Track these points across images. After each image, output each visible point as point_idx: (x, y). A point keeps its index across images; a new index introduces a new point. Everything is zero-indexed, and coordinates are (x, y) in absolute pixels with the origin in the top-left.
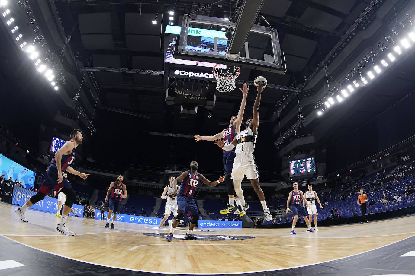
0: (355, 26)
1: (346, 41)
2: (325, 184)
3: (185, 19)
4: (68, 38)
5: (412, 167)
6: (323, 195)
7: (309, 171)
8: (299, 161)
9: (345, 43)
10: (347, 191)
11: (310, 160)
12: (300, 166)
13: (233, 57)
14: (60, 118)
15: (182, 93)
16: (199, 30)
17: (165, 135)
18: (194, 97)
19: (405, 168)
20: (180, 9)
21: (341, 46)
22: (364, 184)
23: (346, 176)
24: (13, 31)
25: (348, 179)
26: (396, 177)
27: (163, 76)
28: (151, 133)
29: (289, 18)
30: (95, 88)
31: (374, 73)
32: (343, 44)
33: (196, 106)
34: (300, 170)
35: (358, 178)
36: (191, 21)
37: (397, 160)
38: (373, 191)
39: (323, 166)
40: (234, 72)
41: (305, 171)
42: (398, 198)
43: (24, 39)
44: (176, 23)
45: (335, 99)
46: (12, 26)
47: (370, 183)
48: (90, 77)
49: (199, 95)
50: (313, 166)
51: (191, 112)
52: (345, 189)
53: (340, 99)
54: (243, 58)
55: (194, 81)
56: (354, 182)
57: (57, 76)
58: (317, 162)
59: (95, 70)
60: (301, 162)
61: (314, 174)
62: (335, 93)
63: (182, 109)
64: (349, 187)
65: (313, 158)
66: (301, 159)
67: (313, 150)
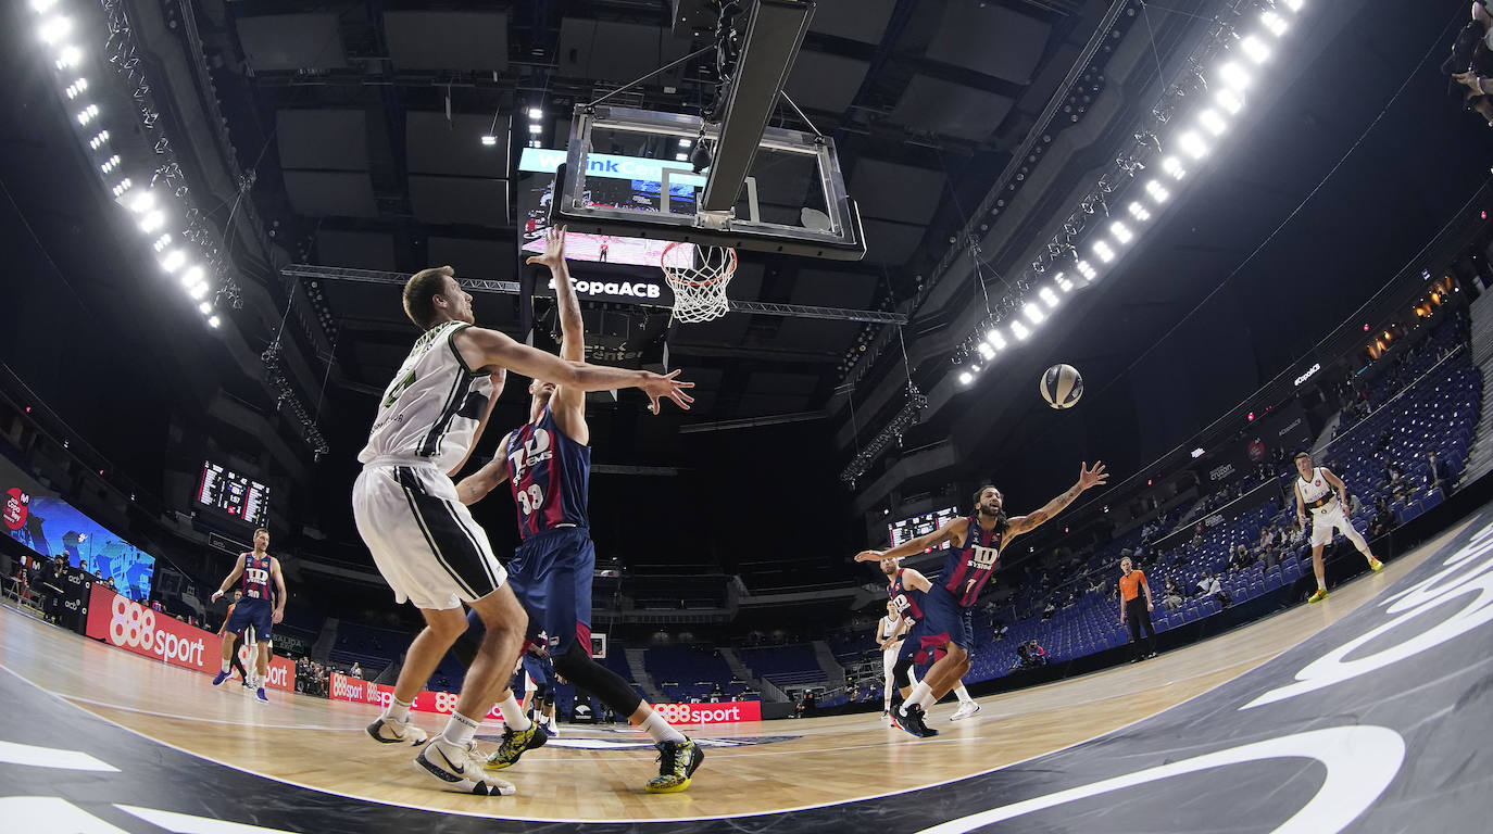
0: (1047, 117)
1: (1026, 162)
3: (578, 117)
4: (247, 177)
5: (1244, 493)
6: (990, 608)
8: (916, 521)
9: (1025, 169)
10: (1060, 589)
13: (717, 219)
14: (224, 409)
16: (614, 159)
18: (607, 354)
19: (1224, 501)
20: (558, 101)
21: (1014, 180)
22: (1109, 561)
23: (1056, 548)
24: (95, 144)
25: (1060, 556)
26: (1199, 529)
27: (515, 297)
29: (863, 113)
30: (324, 329)
31: (1113, 243)
32: (1020, 171)
35: (1090, 548)
36: (595, 125)
37: (1198, 482)
40: (722, 266)
42: (1211, 584)
43: (124, 171)
44: (549, 142)
45: (1008, 334)
46: (93, 130)
48: (311, 294)
49: (622, 348)
52: (1052, 584)
53: (1021, 333)
54: (744, 222)
55: (605, 306)
56: (1078, 560)
57: (217, 284)
59: (323, 276)
60: (923, 521)
62: (1008, 314)
64: (1066, 576)
65: (955, 508)
66: (921, 514)
67: (954, 483)
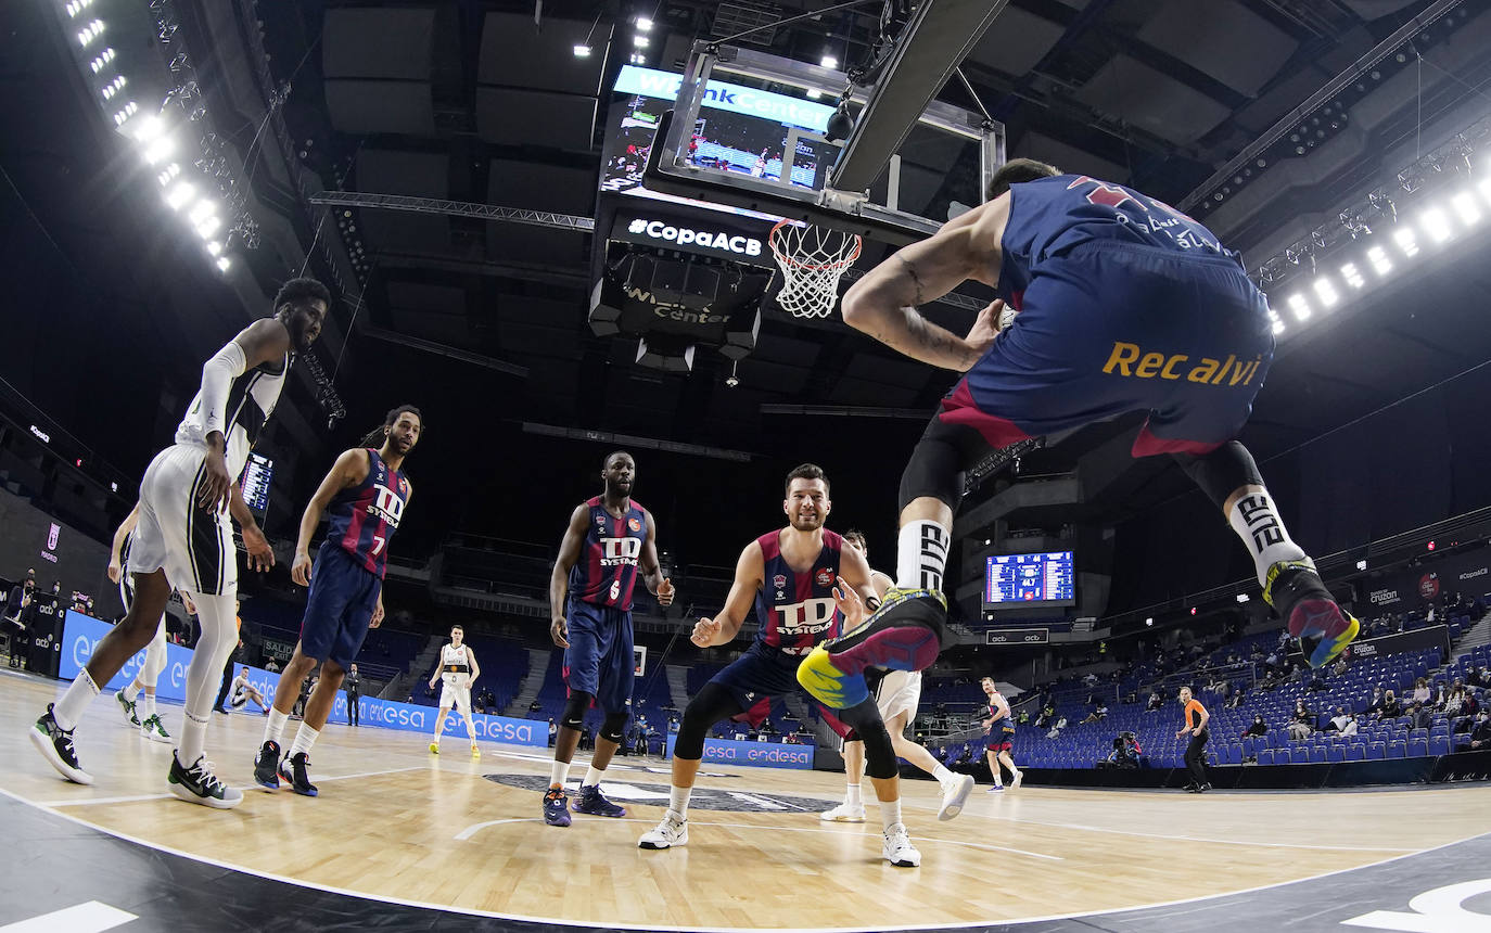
0: (1268, 139)
1: (1230, 182)
2: (1103, 645)
3: (696, 56)
4: (280, 90)
5: (1405, 629)
6: (1092, 681)
7: (1051, 594)
8: (1021, 559)
9: (1227, 190)
10: (1172, 679)
11: (1058, 561)
12: (1020, 578)
13: (844, 201)
15: (649, 298)
16: (731, 88)
17: (576, 434)
18: (687, 315)
19: (1380, 630)
20: (674, 12)
21: (1210, 198)
22: (1235, 661)
23: (1176, 629)
24: (97, 66)
25: (1181, 638)
26: (1345, 653)
27: (587, 236)
28: (528, 427)
29: (1044, 83)
30: (354, 266)
31: (1313, 301)
32: (1220, 190)
33: (690, 346)
34: (1021, 590)
35: (1217, 639)
36: (716, 67)
37: (1355, 599)
38: (1264, 688)
39: (1099, 585)
40: (841, 251)
41: (1037, 594)
42: (1347, 723)
43: (130, 93)
44: (656, 61)
46: (96, 50)
47: (1257, 661)
48: (342, 225)
49: (706, 310)
50: (1066, 580)
51: (671, 364)
52: (1167, 669)
54: (878, 208)
55: (693, 258)
56: (1200, 649)
57: (231, 220)
58: (1081, 568)
59: (358, 204)
60: (1028, 562)
61: (1068, 609)
63: (642, 351)
64: (1183, 665)
65: (1068, 555)
66: (1029, 552)
67: (1072, 526)
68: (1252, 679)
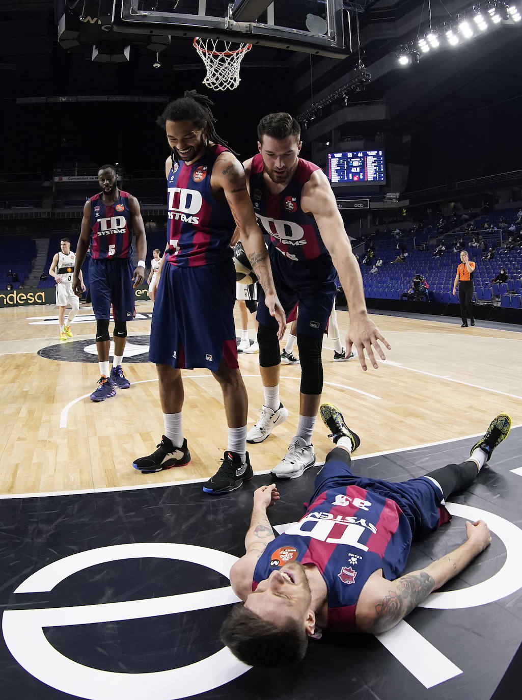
2: (405, 211)
6: (398, 234)
7: (370, 177)
8: (350, 155)
10: (450, 236)
11: (374, 156)
12: (350, 167)
15: (97, 21)
17: (52, 100)
23: (452, 201)
25: (455, 208)
28: (20, 100)
33: (127, 46)
34: (351, 175)
35: (478, 210)
38: (507, 248)
39: (401, 172)
41: (361, 177)
45: (442, 38)
47: (503, 228)
50: (380, 169)
51: (116, 59)
52: (446, 229)
53: (453, 40)
56: (467, 217)
58: (388, 162)
60: (355, 157)
61: (381, 187)
62: (443, 22)
63: (95, 53)
64: (456, 226)
65: (381, 153)
66: (355, 150)
67: (382, 133)
68: (500, 240)
